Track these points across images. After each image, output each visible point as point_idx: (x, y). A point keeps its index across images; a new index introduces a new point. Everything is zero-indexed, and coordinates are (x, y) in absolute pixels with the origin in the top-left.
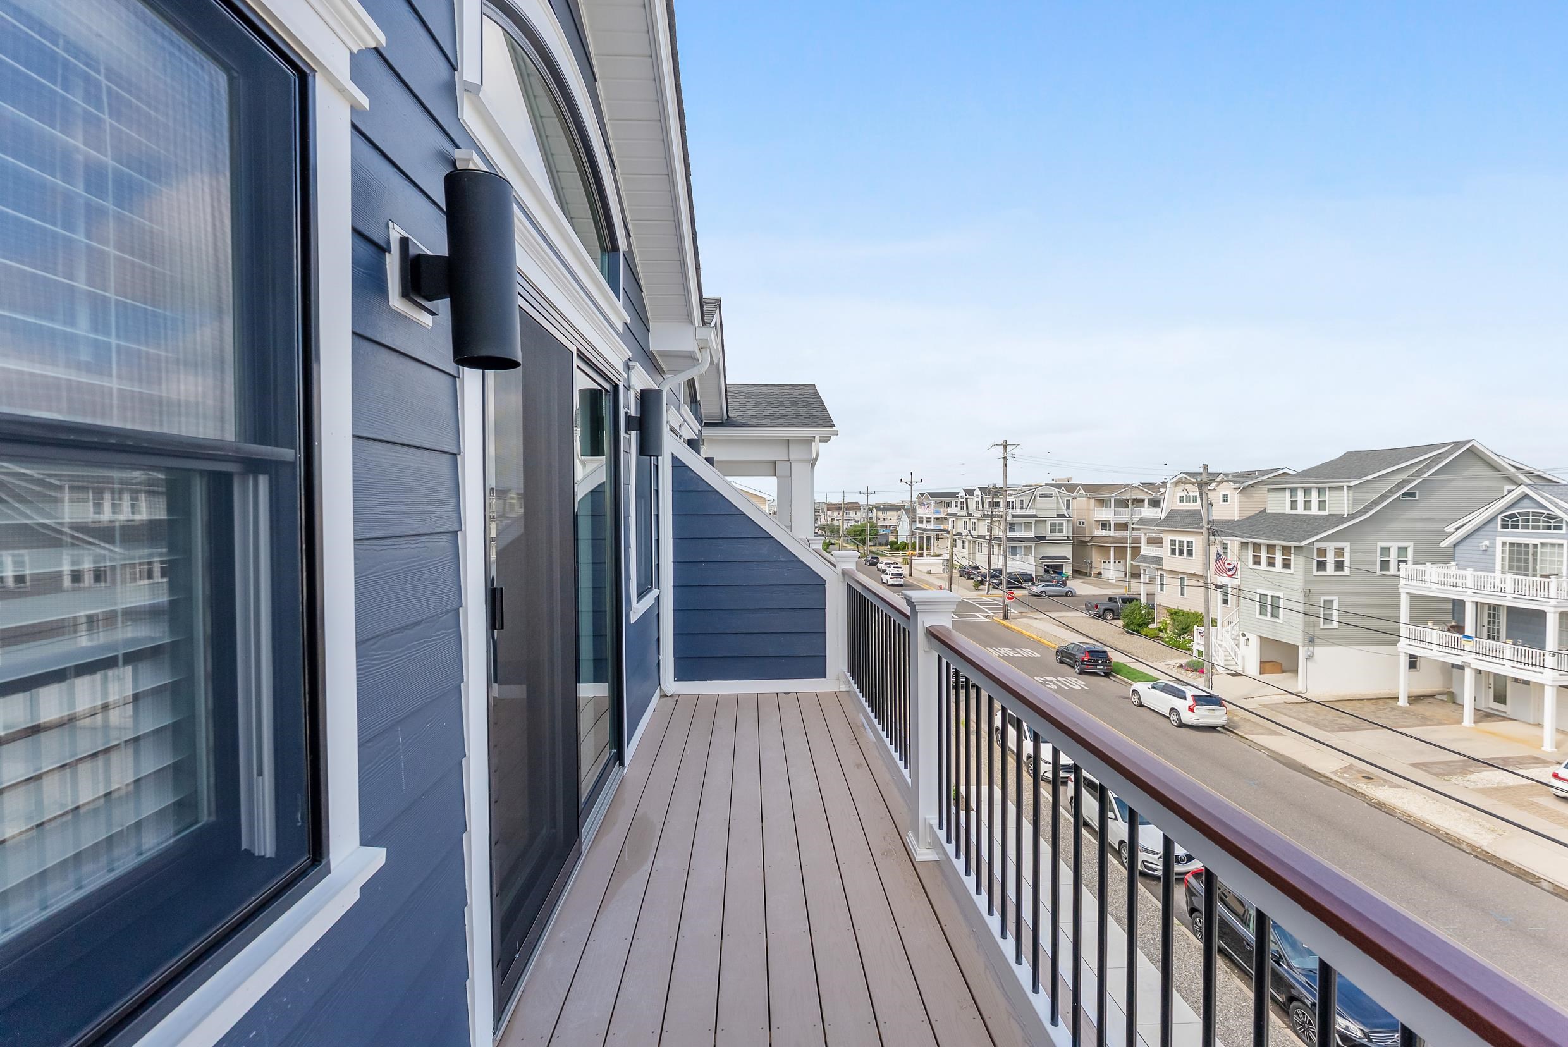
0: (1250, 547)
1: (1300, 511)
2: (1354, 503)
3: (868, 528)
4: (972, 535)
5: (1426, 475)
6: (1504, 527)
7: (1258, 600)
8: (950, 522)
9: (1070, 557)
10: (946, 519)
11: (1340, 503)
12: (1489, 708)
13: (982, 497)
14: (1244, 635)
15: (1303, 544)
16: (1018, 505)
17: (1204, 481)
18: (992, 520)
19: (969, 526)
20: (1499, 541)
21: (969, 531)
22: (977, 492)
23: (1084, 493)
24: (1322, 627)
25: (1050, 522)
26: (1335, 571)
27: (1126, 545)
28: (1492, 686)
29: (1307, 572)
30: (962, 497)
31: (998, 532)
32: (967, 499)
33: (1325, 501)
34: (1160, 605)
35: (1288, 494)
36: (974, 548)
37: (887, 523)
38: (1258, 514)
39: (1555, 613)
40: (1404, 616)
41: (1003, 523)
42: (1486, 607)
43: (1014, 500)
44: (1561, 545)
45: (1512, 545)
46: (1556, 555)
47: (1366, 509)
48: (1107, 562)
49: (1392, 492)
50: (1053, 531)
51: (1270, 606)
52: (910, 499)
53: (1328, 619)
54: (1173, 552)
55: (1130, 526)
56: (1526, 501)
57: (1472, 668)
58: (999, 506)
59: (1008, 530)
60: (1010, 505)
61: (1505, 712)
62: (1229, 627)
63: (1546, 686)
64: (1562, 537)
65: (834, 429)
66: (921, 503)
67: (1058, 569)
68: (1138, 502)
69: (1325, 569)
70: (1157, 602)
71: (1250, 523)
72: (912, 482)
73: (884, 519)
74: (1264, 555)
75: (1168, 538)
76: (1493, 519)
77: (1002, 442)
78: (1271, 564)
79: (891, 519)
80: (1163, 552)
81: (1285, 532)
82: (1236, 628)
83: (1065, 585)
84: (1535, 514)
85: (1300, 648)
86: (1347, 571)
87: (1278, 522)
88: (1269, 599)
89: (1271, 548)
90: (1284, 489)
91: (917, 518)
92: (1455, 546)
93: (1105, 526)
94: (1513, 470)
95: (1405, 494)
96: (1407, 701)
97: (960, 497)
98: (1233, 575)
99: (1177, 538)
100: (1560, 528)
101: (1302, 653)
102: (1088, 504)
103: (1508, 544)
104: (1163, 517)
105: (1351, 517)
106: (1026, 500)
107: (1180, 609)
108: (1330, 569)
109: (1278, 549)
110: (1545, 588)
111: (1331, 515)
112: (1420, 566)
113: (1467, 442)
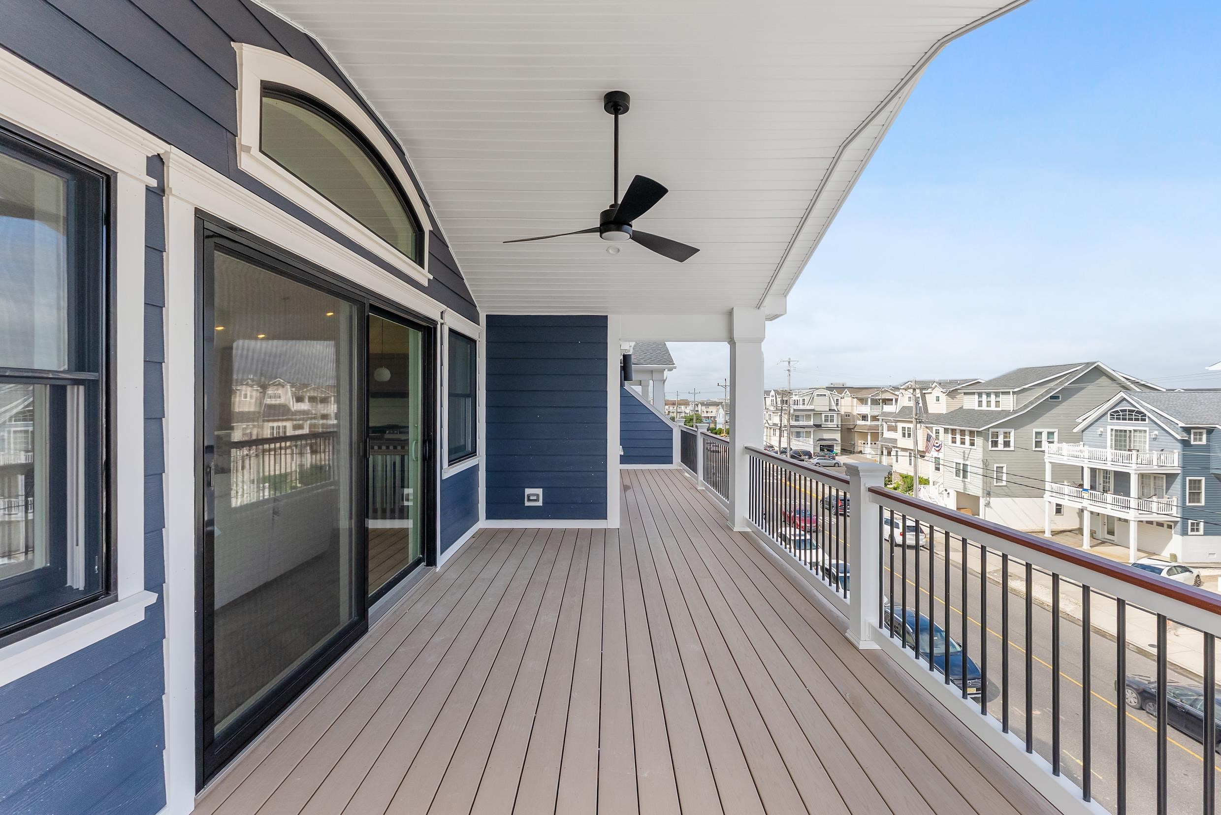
0: (950, 431)
1: (984, 408)
2: (1018, 402)
3: (695, 418)
4: (768, 423)
5: (1066, 385)
6: (1112, 419)
7: (955, 467)
9: (839, 440)
11: (1008, 403)
12: (1104, 539)
13: (776, 396)
14: (946, 490)
15: (982, 429)
16: (801, 402)
17: (923, 387)
18: (781, 413)
20: (1109, 428)
21: (767, 420)
22: (773, 393)
23: (850, 395)
24: (995, 484)
25: (824, 414)
26: (1004, 447)
27: (878, 431)
28: (1106, 524)
29: (985, 449)
33: (999, 401)
34: (896, 472)
35: (976, 396)
36: (770, 433)
37: (709, 415)
38: (957, 410)
39: (1135, 474)
40: (1048, 477)
41: (789, 415)
42: (1102, 471)
43: (798, 399)
44: (1145, 431)
45: (1116, 431)
46: (1143, 437)
47: (1025, 407)
48: (866, 444)
49: (1042, 395)
50: (826, 421)
51: (963, 471)
52: (725, 398)
53: (999, 479)
54: (904, 435)
55: (879, 418)
56: (1125, 402)
57: (1088, 511)
59: (793, 420)
60: (796, 402)
61: (1114, 541)
62: (937, 486)
63: (1131, 521)
64: (1145, 426)
65: (674, 366)
67: (830, 448)
68: (886, 401)
69: (997, 446)
70: (894, 469)
71: (952, 415)
73: (707, 412)
74: (958, 437)
75: (900, 426)
76: (1105, 414)
77: (787, 359)
78: (963, 443)
79: (712, 412)
80: (898, 435)
81: (971, 421)
82: (942, 486)
83: (834, 459)
84: (1130, 411)
85: (981, 498)
86: (1012, 448)
87: (968, 415)
88: (962, 466)
89: (962, 432)
90: (975, 393)
92: (1083, 431)
93: (864, 417)
94: (1123, 380)
95: (1052, 397)
96: (1050, 534)
98: (939, 450)
99: (907, 426)
100: (1144, 420)
101: (982, 502)
102: (852, 402)
103: (1114, 430)
104: (897, 412)
105: (1015, 412)
106: (807, 399)
107: (909, 474)
108: (1001, 447)
109: (967, 433)
110: (1129, 458)
111: (1002, 410)
112: (1060, 445)
113: (1095, 363)
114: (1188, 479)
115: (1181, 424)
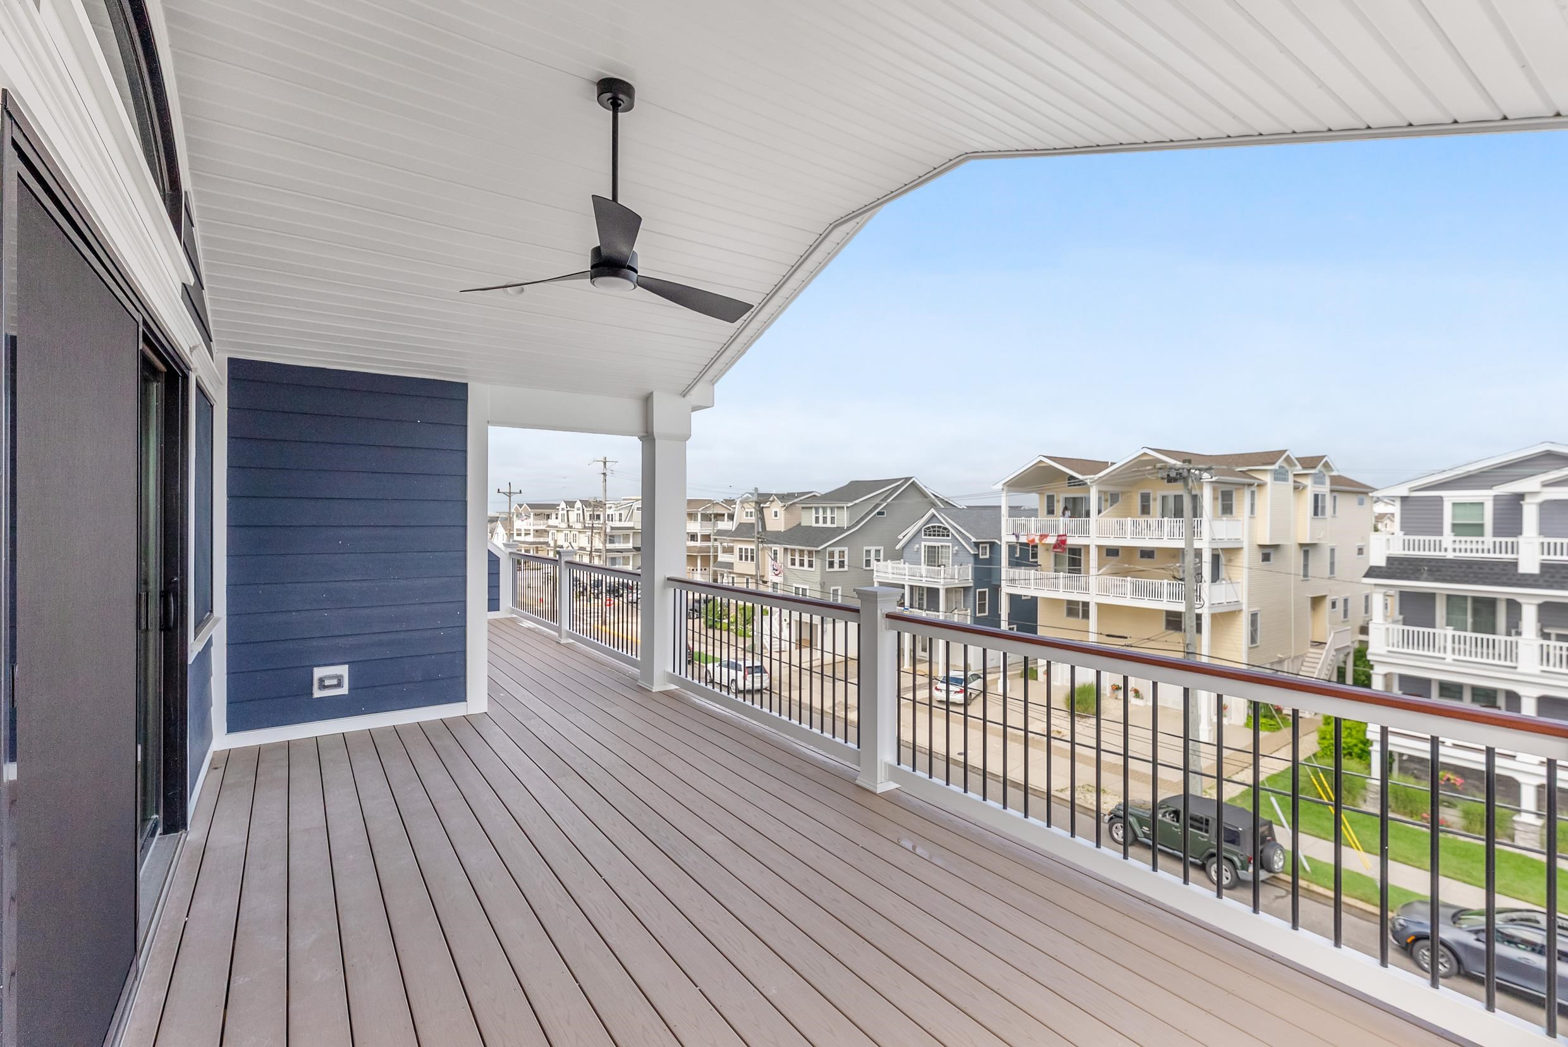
0: (790, 552)
1: (821, 524)
2: (850, 519)
5: (889, 500)
6: (925, 535)
8: (550, 534)
10: (545, 531)
11: (842, 519)
12: (919, 656)
13: (583, 510)
14: (786, 620)
15: (820, 548)
16: (617, 518)
17: (761, 500)
18: (592, 532)
19: (570, 536)
20: (923, 544)
21: (570, 543)
22: (578, 505)
26: (839, 568)
29: (823, 567)
30: (563, 509)
31: (598, 544)
32: (568, 511)
33: (834, 517)
35: (814, 511)
38: (795, 527)
39: (943, 589)
41: (602, 535)
42: (918, 588)
43: (613, 513)
44: (949, 547)
45: (928, 547)
46: (947, 553)
47: (858, 522)
48: (695, 569)
49: (871, 511)
52: (508, 511)
54: (741, 558)
55: (712, 537)
56: (934, 519)
58: (599, 519)
59: (608, 542)
60: (610, 518)
62: (776, 615)
64: (948, 541)
66: (519, 515)
68: (719, 516)
69: (833, 567)
71: (790, 533)
72: (510, 493)
74: (797, 558)
75: (737, 546)
76: (919, 531)
77: (601, 459)
78: (802, 564)
80: (733, 558)
81: (810, 540)
84: (938, 527)
86: (846, 568)
87: (807, 533)
88: (801, 590)
89: (801, 552)
90: (811, 508)
91: (515, 530)
92: (903, 548)
93: (693, 537)
94: (933, 497)
95: (879, 513)
97: (560, 509)
99: (744, 546)
100: (948, 536)
104: (733, 529)
105: (849, 528)
106: (624, 513)
108: (836, 567)
109: (806, 553)
110: (939, 573)
111: (837, 527)
112: (885, 563)
113: (912, 478)
114: (978, 590)
115: (974, 540)
